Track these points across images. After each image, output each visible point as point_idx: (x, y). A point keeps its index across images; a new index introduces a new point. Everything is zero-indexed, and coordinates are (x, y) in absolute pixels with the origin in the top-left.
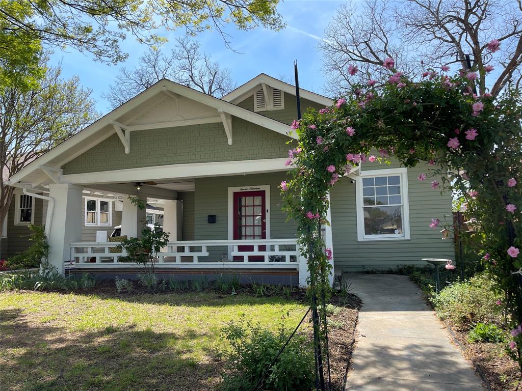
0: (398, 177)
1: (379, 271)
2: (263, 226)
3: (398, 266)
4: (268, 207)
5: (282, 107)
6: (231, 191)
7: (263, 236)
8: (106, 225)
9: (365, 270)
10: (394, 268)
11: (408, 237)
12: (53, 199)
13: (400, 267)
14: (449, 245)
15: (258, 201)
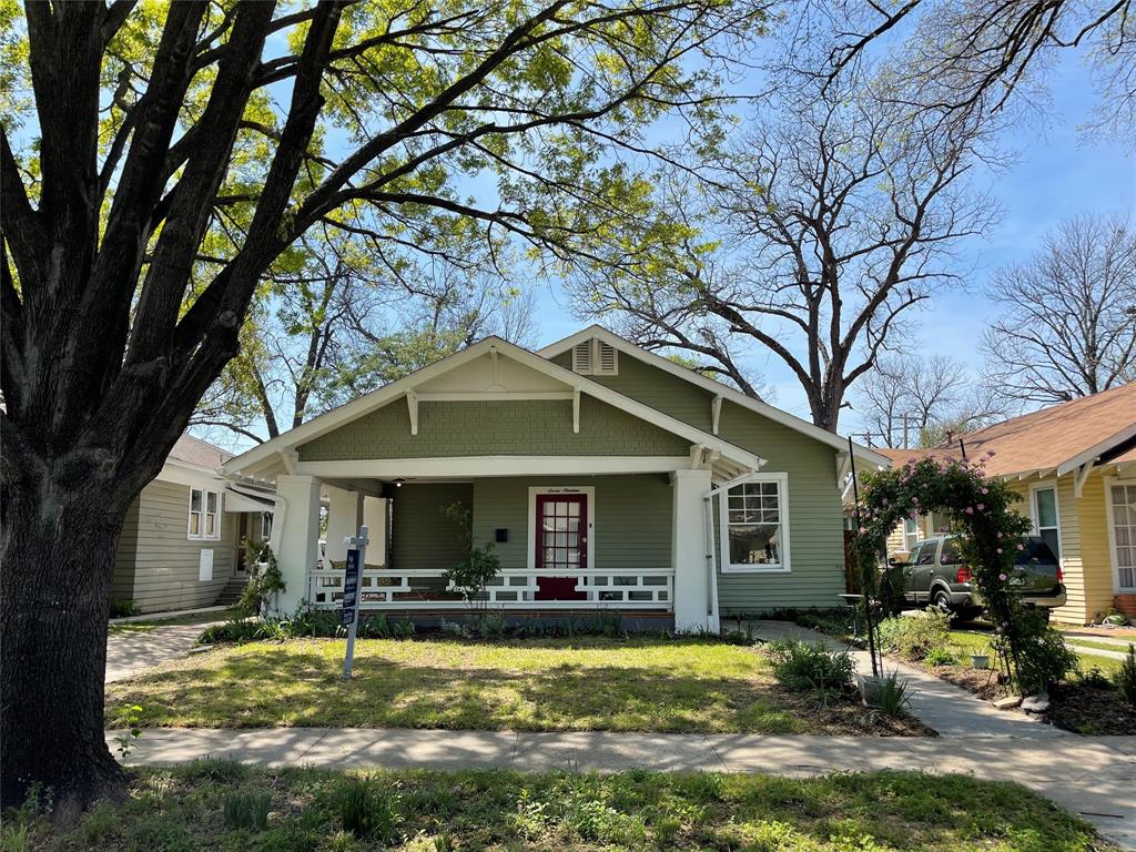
0: (776, 484)
1: (749, 616)
2: (582, 548)
3: (774, 608)
4: (591, 518)
5: (615, 372)
6: (534, 492)
7: (583, 563)
8: (211, 538)
9: (731, 614)
10: (769, 611)
11: (787, 568)
12: (286, 501)
13: (778, 610)
14: (839, 580)
15: (574, 508)
